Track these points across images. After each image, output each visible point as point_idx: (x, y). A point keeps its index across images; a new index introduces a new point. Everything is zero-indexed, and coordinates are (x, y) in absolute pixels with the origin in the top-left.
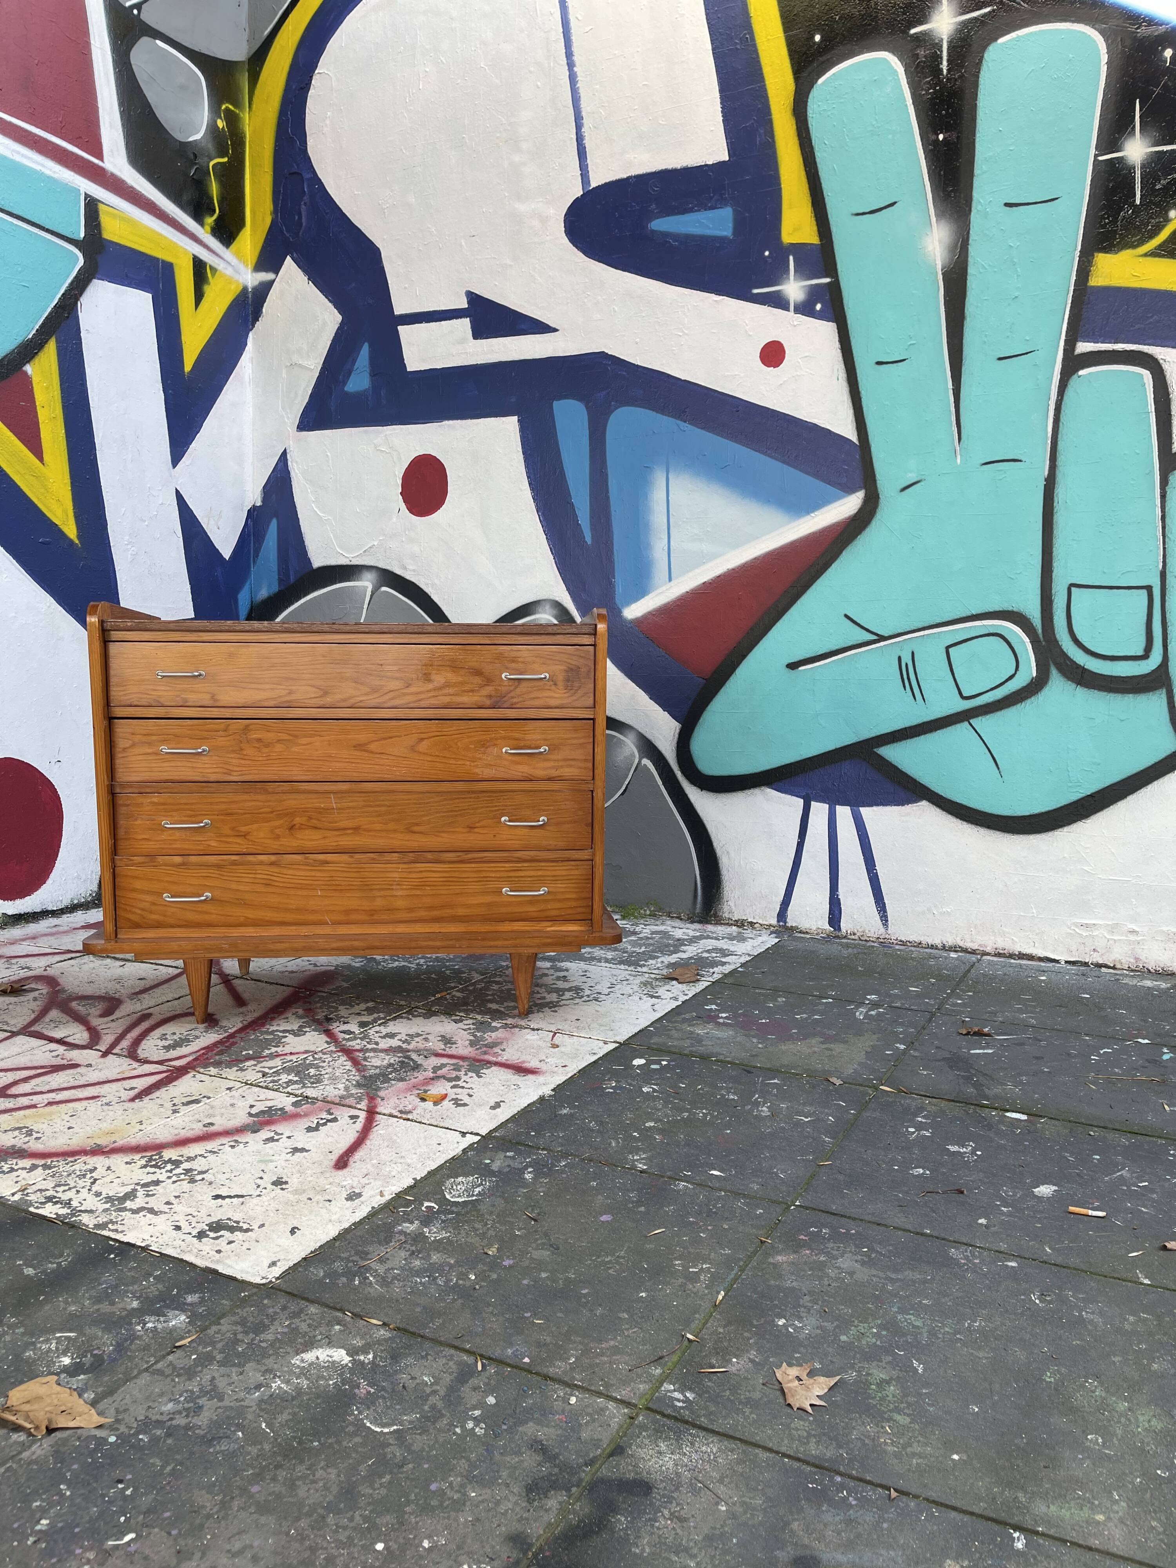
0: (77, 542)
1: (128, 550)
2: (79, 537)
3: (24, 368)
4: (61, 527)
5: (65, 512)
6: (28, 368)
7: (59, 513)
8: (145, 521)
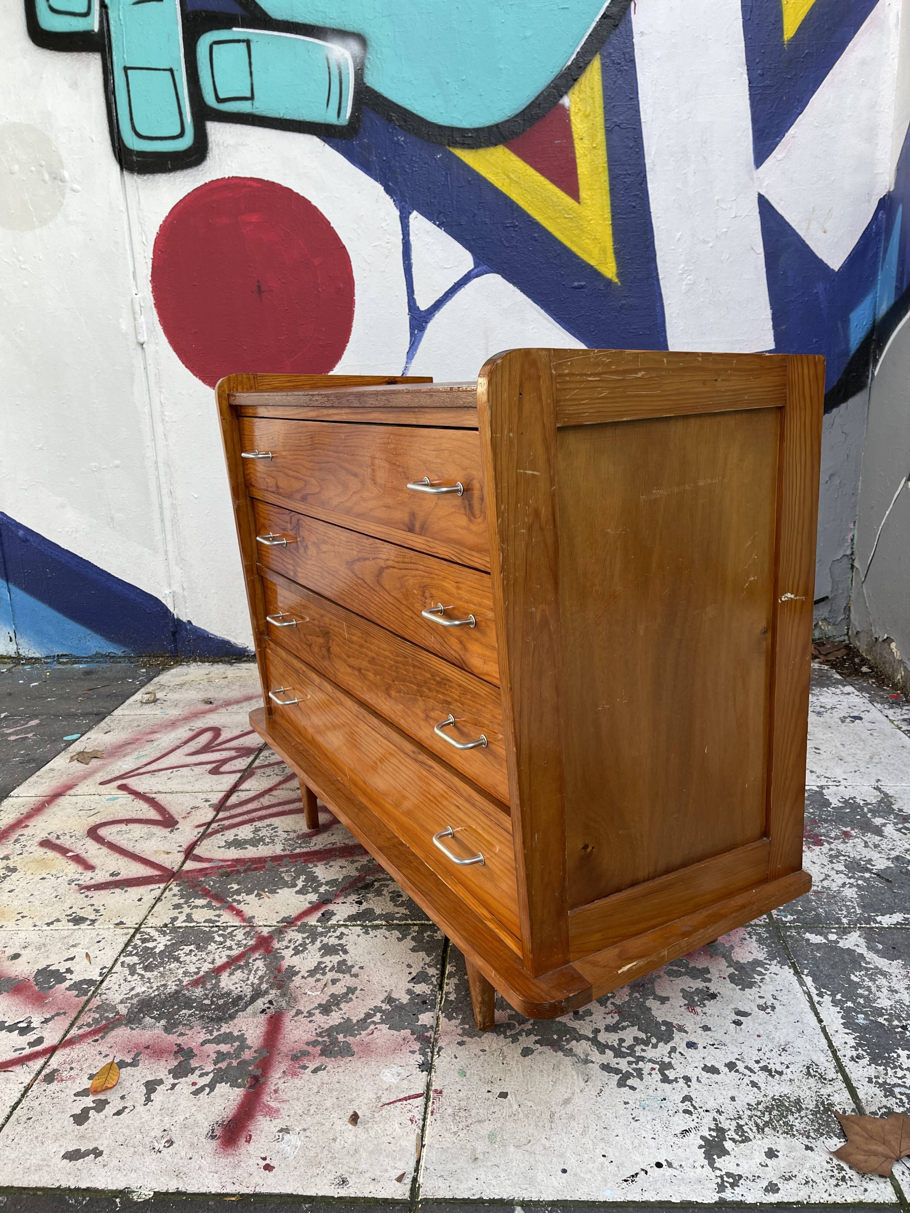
0: (616, 280)
1: (683, 280)
2: (619, 275)
3: (561, 102)
4: (597, 267)
5: (604, 251)
6: (566, 101)
7: (596, 252)
8: (708, 242)
